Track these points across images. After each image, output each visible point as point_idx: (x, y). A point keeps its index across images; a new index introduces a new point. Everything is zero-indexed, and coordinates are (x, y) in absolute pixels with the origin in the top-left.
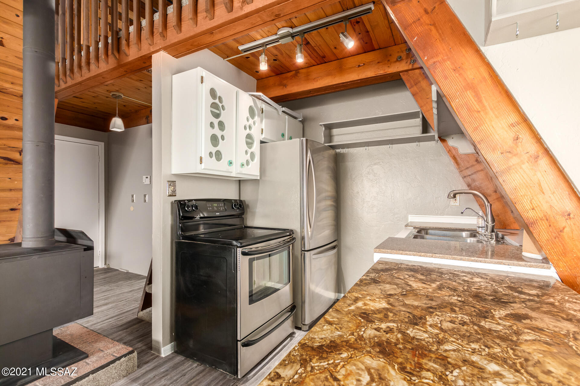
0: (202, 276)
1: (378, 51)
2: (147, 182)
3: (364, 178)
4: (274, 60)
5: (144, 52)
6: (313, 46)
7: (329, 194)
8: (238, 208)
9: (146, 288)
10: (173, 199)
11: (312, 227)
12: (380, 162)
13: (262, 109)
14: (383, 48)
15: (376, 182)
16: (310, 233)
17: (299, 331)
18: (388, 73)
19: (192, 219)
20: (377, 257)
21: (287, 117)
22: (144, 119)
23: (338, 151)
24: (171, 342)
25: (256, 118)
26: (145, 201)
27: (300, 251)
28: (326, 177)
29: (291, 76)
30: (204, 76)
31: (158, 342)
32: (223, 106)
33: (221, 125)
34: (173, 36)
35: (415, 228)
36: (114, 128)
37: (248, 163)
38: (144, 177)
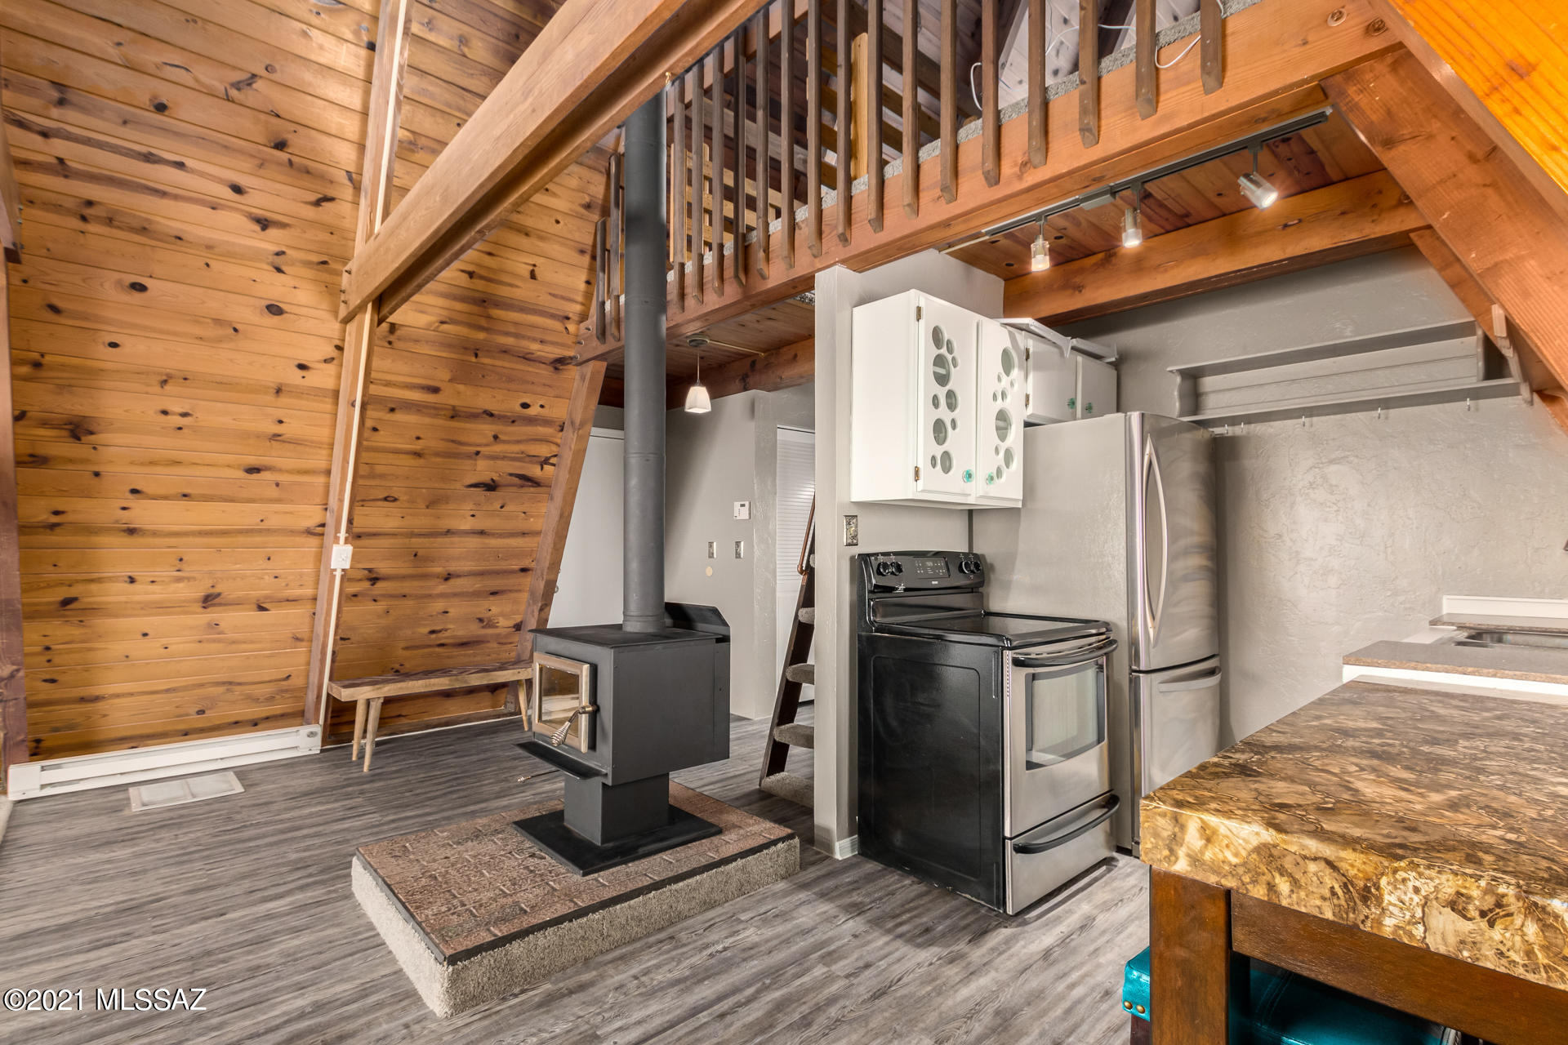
0: (922, 704)
1: (1342, 186)
2: (742, 513)
3: (1299, 499)
4: (1056, 238)
5: (800, 271)
6: (1159, 198)
7: (1195, 540)
8: (972, 572)
9: (775, 732)
10: (856, 551)
11: (1158, 615)
12: (1347, 457)
13: (1027, 351)
14: (1358, 176)
15: (1335, 508)
16: (1151, 631)
17: (1127, 858)
18: (1373, 236)
19: (891, 592)
20: (1351, 673)
21: (1080, 358)
22: (737, 381)
23: (1218, 431)
24: (851, 834)
25: (1016, 373)
26: (738, 555)
27: (1126, 671)
28: (1190, 498)
29: (1095, 264)
30: (922, 304)
31: (828, 831)
32: (954, 359)
33: (952, 400)
34: (864, 238)
35: (1461, 627)
36: (695, 407)
37: (999, 472)
38: (736, 503)
